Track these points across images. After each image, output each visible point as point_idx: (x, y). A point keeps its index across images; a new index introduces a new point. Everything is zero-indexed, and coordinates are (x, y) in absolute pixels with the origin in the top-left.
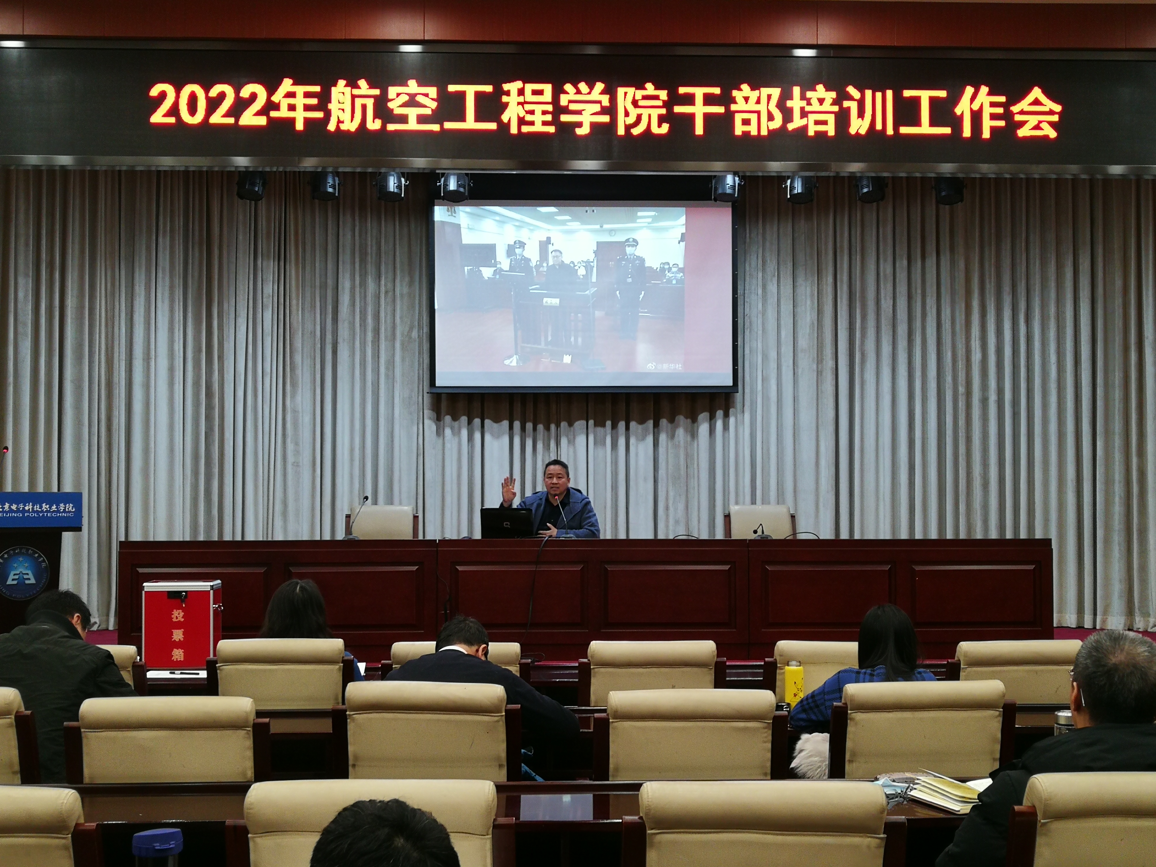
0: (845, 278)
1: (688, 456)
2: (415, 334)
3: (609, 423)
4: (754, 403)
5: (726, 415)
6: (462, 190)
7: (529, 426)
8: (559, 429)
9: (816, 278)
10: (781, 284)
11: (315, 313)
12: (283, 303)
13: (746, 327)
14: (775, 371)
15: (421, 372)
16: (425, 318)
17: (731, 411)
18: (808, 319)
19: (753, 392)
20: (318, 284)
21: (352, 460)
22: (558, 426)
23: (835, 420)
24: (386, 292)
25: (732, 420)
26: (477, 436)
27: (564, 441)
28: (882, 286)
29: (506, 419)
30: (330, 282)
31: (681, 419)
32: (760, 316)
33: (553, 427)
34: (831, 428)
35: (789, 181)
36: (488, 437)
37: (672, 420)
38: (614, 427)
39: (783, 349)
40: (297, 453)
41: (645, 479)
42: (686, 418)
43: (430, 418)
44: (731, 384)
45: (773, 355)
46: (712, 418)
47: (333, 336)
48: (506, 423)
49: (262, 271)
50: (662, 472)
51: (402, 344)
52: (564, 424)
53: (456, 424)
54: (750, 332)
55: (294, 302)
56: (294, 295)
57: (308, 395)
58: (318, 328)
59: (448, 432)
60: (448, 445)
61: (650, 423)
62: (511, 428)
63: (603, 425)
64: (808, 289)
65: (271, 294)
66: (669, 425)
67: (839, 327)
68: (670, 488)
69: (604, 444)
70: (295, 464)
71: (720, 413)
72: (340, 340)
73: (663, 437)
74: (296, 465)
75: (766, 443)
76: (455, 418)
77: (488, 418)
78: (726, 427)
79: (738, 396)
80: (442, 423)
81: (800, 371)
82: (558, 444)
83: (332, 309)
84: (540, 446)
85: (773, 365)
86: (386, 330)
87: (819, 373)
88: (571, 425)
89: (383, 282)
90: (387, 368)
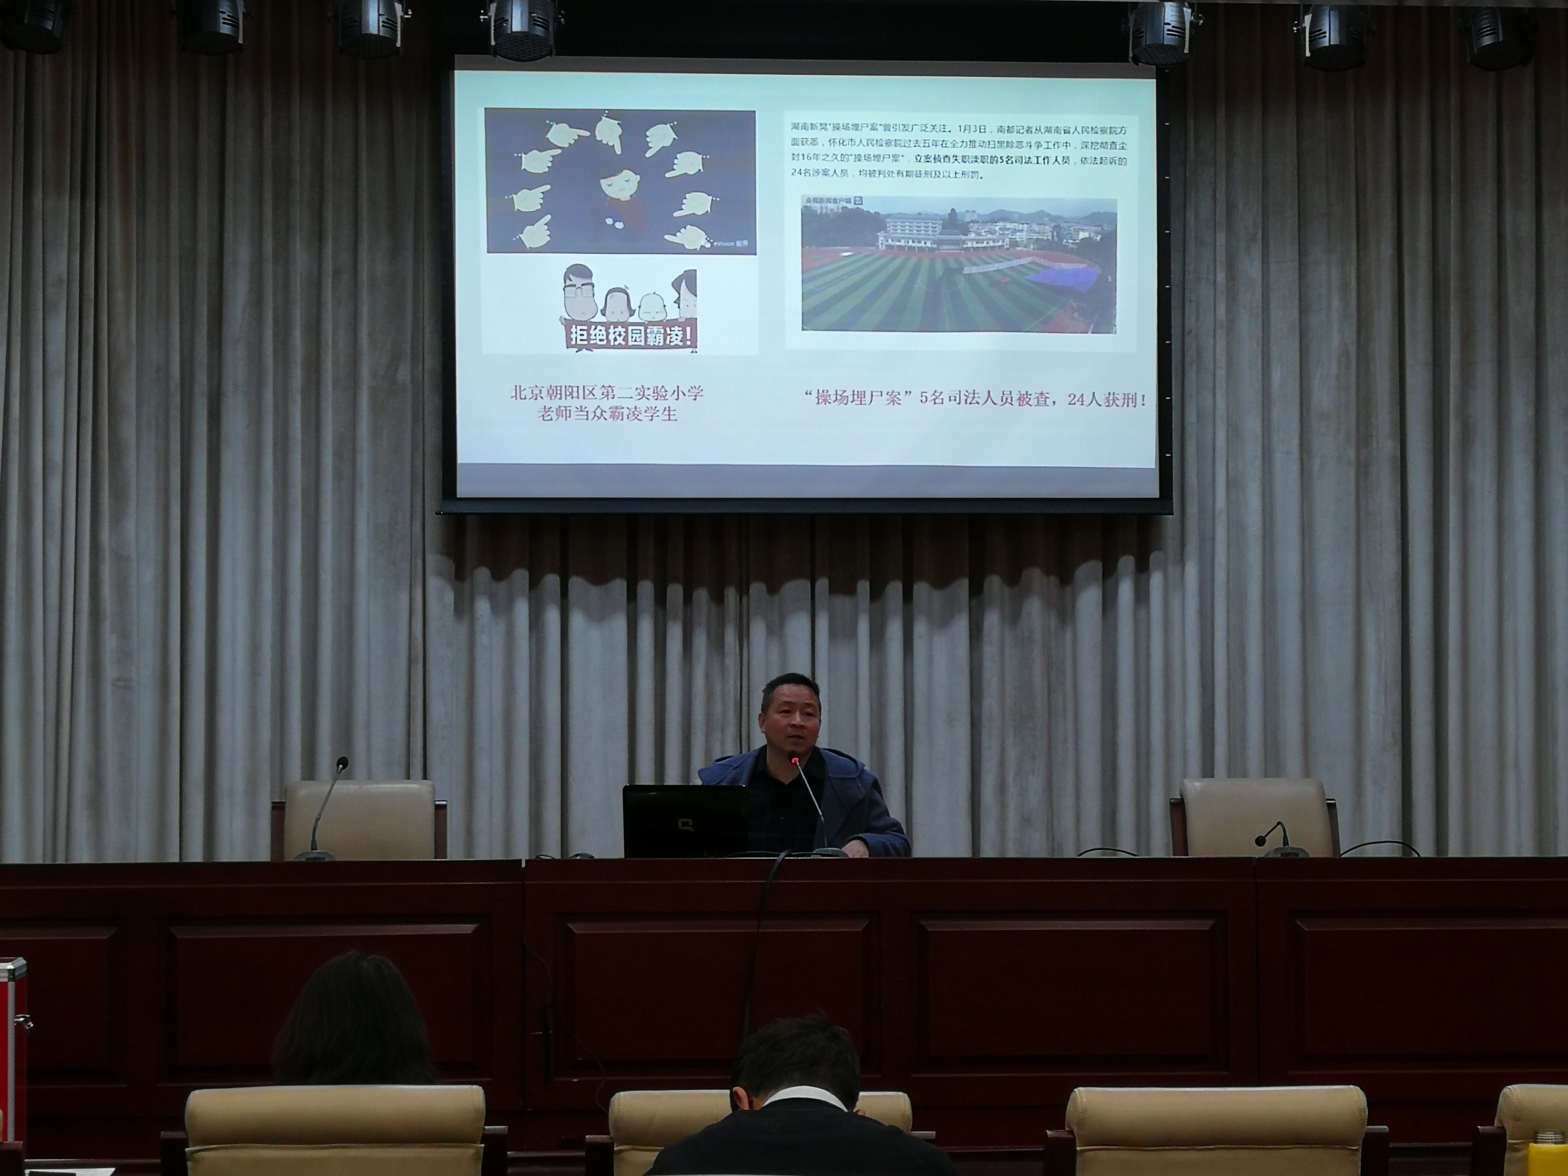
0: (1423, 245)
1: (1052, 666)
2: (404, 374)
3: (864, 587)
4: (1207, 540)
5: (1142, 568)
6: (539, 31)
7: (676, 592)
8: (745, 600)
9: (1354, 248)
10: (1272, 259)
11: (167, 321)
12: (92, 297)
13: (1188, 359)
14: (1258, 463)
15: (419, 463)
16: (427, 336)
17: (1154, 557)
18: (1336, 341)
19: (1207, 513)
20: (175, 252)
21: (254, 673)
22: (743, 591)
23: (1400, 579)
24: (336, 273)
25: (1156, 580)
26: (552, 616)
27: (758, 630)
28: (1510, 264)
29: (622, 577)
30: (205, 249)
31: (1035, 576)
32: (1221, 334)
33: (731, 594)
34: (1392, 599)
35: (1308, 19)
36: (577, 620)
37: (1013, 579)
38: (876, 594)
39: (1276, 413)
40: (125, 656)
41: (951, 720)
42: (1048, 573)
43: (440, 574)
44: (1156, 495)
45: (1252, 424)
46: (1109, 573)
47: (210, 379)
48: (619, 586)
49: (43, 220)
50: (990, 703)
51: (374, 397)
52: (757, 589)
53: (502, 586)
54: (1198, 372)
55: (119, 295)
56: (118, 280)
57: (151, 516)
58: (176, 358)
59: (483, 606)
60: (483, 639)
61: (963, 586)
62: (632, 596)
63: (850, 591)
64: (1335, 273)
65: (65, 276)
66: (1007, 589)
67: (1409, 361)
68: (1010, 741)
69: (853, 635)
70: (121, 683)
71: (1127, 563)
72: (228, 387)
73: (992, 620)
74: (124, 684)
75: (1236, 634)
76: (499, 574)
77: (577, 574)
78: (1141, 596)
79: (1170, 522)
80: (467, 584)
81: (1316, 462)
82: (743, 634)
83: (208, 311)
84: (700, 640)
85: (1252, 450)
86: (335, 362)
87: (1363, 469)
88: (773, 589)
89: (329, 250)
90: (338, 455)
